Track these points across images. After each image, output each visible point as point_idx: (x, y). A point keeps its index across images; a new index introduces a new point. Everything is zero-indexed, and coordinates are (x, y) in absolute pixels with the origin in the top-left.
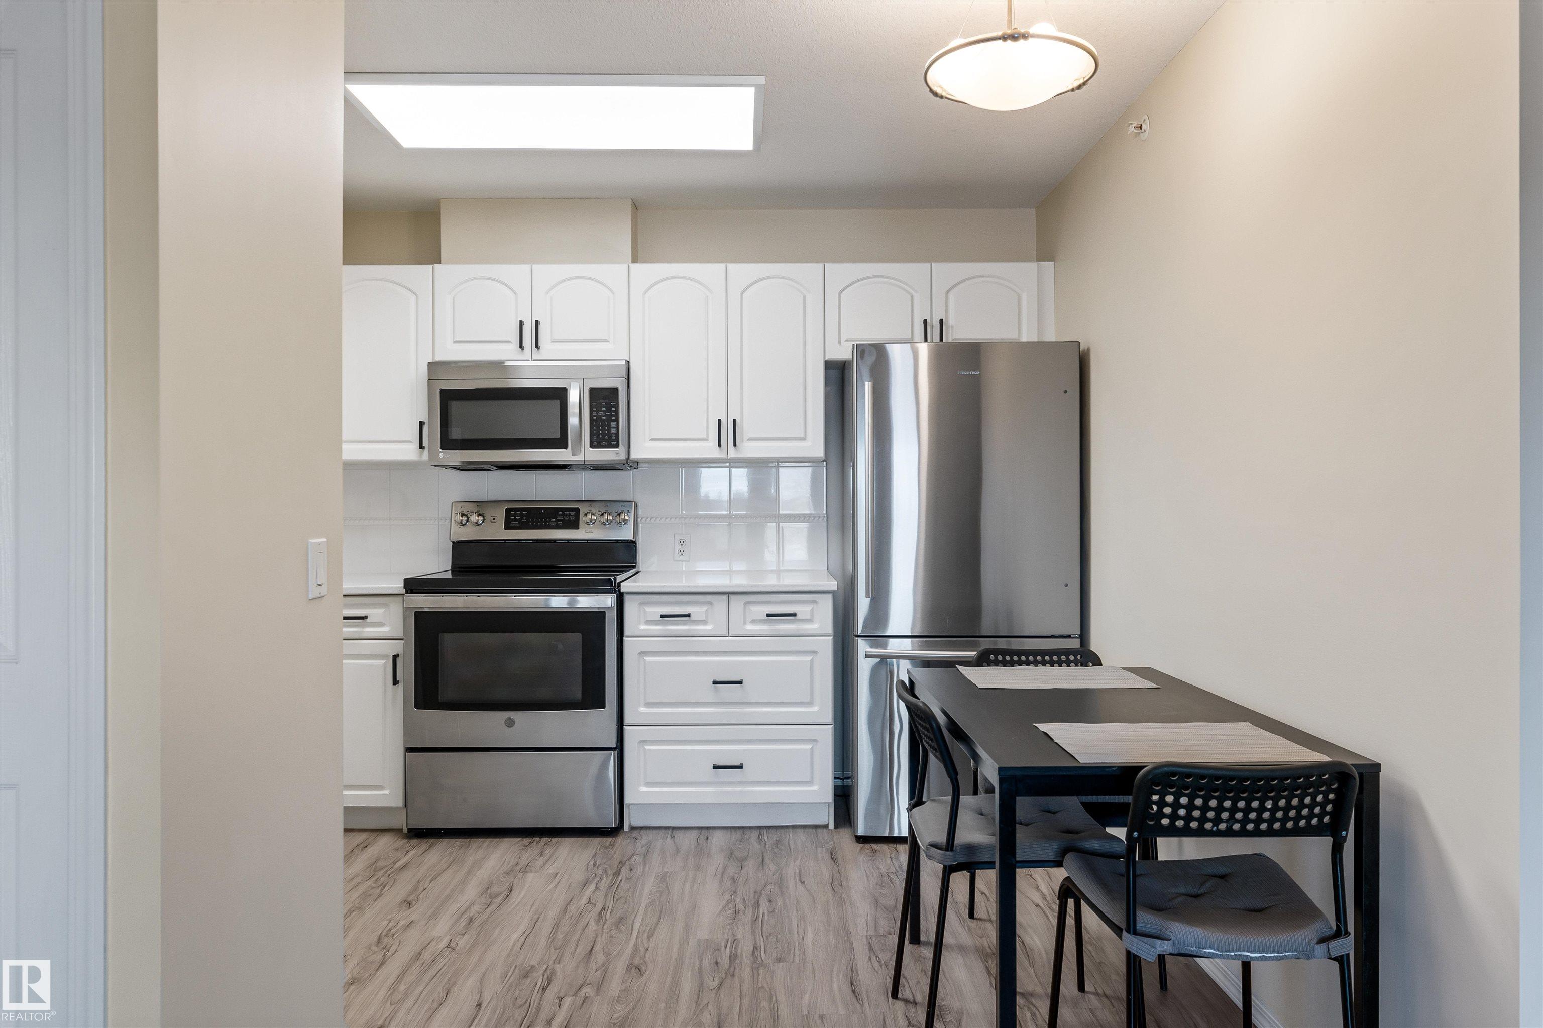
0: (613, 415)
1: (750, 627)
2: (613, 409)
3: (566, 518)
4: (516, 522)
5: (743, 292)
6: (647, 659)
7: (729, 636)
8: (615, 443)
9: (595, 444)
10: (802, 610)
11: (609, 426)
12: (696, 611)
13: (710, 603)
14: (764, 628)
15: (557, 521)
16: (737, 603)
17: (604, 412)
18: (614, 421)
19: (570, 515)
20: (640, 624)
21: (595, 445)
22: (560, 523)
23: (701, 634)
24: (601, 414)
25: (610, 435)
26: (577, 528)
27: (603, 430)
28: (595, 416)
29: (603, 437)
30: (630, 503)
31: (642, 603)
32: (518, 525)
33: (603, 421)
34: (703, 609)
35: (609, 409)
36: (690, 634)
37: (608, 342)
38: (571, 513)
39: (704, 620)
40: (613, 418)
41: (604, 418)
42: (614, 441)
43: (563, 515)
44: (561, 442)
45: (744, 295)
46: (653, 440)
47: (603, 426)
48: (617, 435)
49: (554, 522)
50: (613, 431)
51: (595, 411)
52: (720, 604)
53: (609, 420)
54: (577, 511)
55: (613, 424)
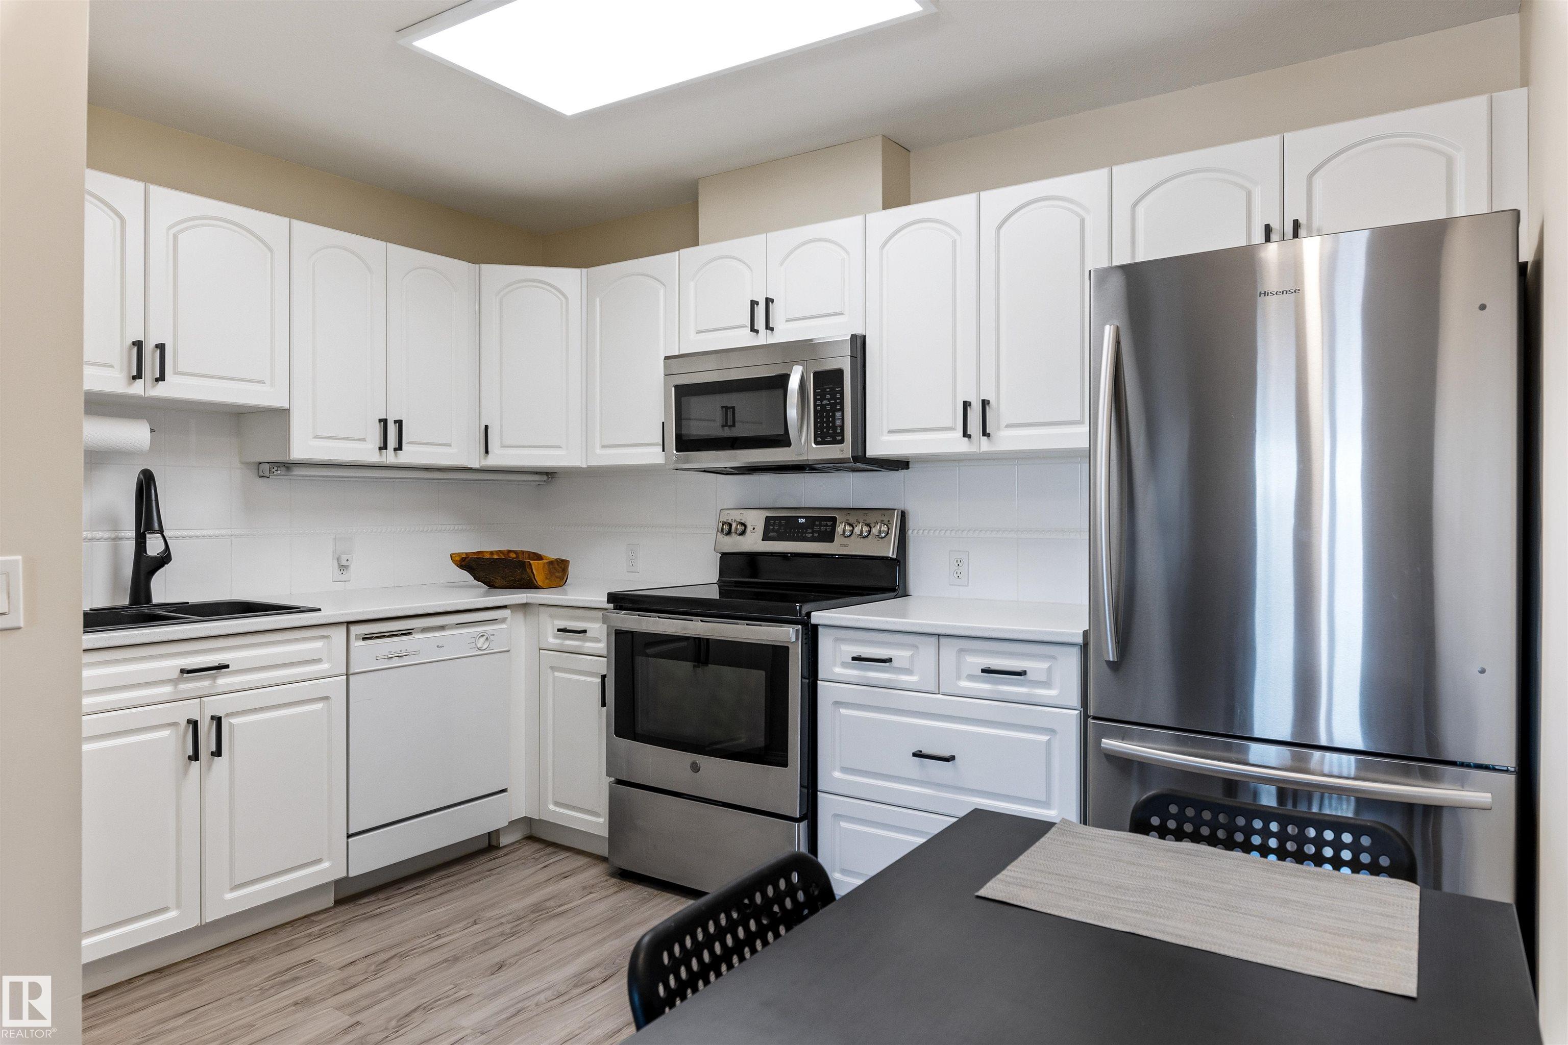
0: (838, 403)
1: (965, 684)
2: (838, 396)
3: (823, 529)
4: (774, 532)
5: (1000, 227)
6: (843, 711)
7: (939, 694)
8: (840, 438)
9: (819, 439)
10: (1035, 667)
11: (834, 416)
12: (900, 655)
13: (915, 647)
14: (984, 686)
15: (813, 532)
16: (949, 650)
17: (829, 400)
18: (838, 410)
19: (827, 525)
20: (835, 666)
21: (819, 441)
22: (816, 535)
23: (904, 686)
24: (825, 402)
25: (834, 427)
26: (832, 541)
27: (828, 422)
28: (819, 405)
29: (828, 430)
30: (893, 511)
31: (837, 640)
32: (776, 536)
33: (828, 412)
34: (907, 653)
35: (833, 397)
36: (893, 685)
37: (842, 314)
38: (828, 523)
39: (909, 669)
40: (838, 407)
41: (828, 407)
42: (839, 435)
43: (820, 525)
44: (783, 441)
45: (1002, 231)
46: (891, 432)
47: (828, 417)
48: (842, 427)
49: (810, 533)
50: (838, 423)
51: (818, 399)
52: (927, 649)
53: (834, 410)
54: (834, 520)
55: (838, 414)
